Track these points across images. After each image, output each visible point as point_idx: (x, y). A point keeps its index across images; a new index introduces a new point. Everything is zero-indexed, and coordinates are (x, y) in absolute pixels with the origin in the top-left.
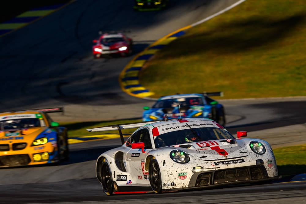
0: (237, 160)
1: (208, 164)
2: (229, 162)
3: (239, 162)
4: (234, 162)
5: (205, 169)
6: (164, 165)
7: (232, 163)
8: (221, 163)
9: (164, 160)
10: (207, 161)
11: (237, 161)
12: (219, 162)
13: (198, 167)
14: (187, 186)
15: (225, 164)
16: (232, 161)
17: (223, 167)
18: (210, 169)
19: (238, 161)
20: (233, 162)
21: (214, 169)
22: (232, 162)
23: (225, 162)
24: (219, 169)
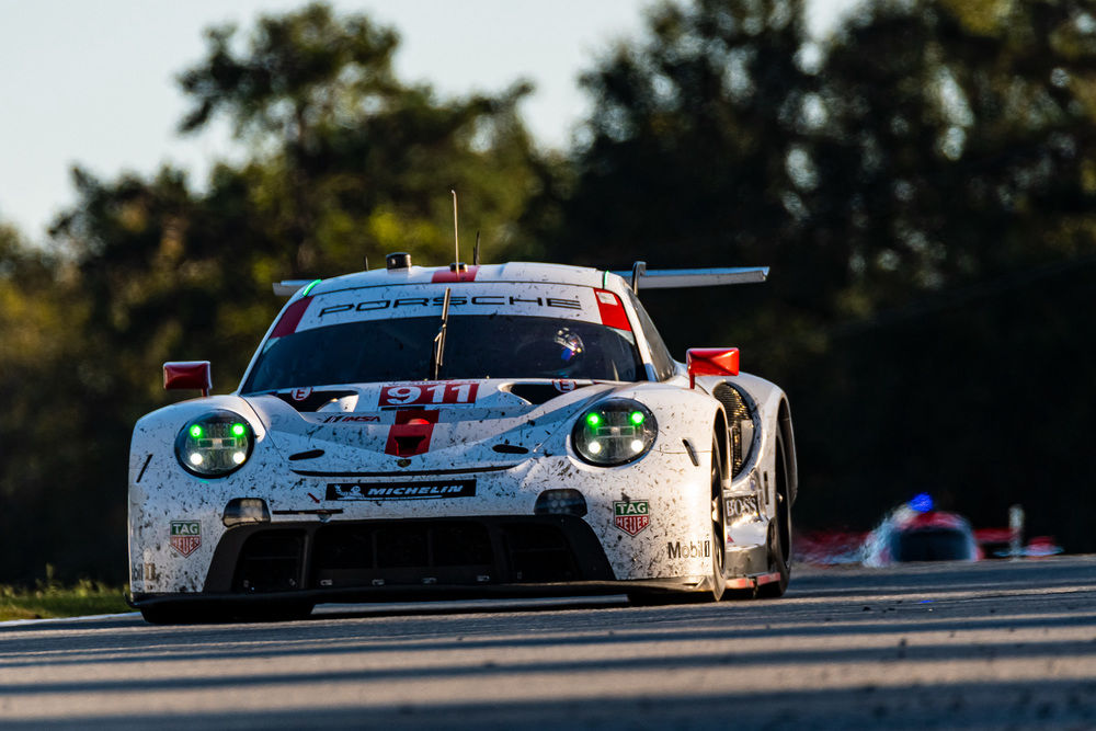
0: (440, 484)
1: (301, 491)
2: (396, 492)
3: (446, 495)
4: (424, 490)
5: (275, 513)
6: (138, 481)
7: (410, 495)
8: (356, 492)
9: (150, 453)
10: (298, 478)
11: (440, 489)
12: (347, 488)
13: (251, 503)
14: (200, 589)
15: (373, 496)
16: (412, 485)
17: (355, 509)
18: (296, 513)
19: (444, 490)
20: (414, 491)
21: (315, 518)
22: (409, 490)
23: (378, 486)
24: (335, 517)
